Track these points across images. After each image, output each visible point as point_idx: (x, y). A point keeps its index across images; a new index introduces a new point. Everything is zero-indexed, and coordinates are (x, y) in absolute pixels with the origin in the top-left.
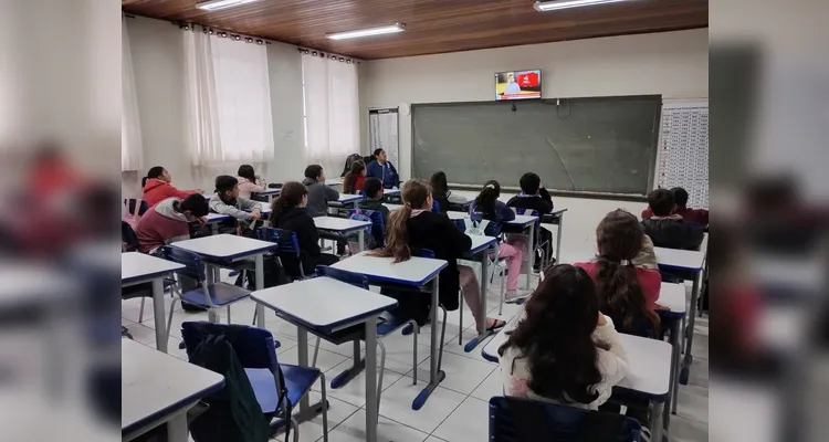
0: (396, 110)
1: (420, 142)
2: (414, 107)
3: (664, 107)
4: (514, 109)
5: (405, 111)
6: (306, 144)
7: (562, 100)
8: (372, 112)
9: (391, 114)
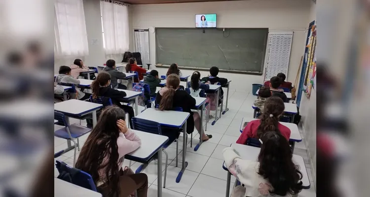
0: (148, 30)
1: (160, 46)
2: (157, 29)
3: (269, 34)
4: (204, 32)
5: (152, 31)
6: (104, 47)
7: (226, 29)
8: (136, 30)
9: (145, 32)
